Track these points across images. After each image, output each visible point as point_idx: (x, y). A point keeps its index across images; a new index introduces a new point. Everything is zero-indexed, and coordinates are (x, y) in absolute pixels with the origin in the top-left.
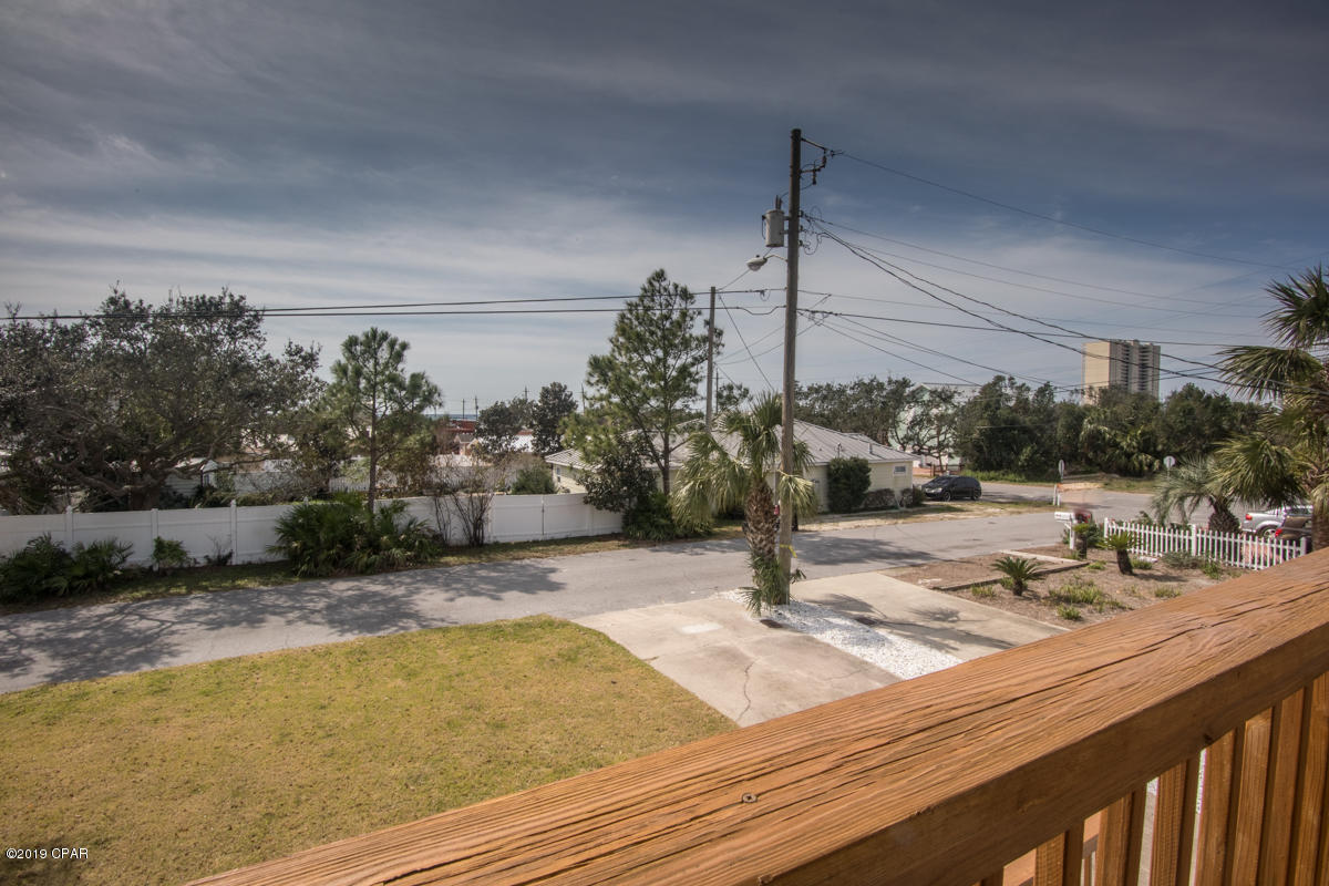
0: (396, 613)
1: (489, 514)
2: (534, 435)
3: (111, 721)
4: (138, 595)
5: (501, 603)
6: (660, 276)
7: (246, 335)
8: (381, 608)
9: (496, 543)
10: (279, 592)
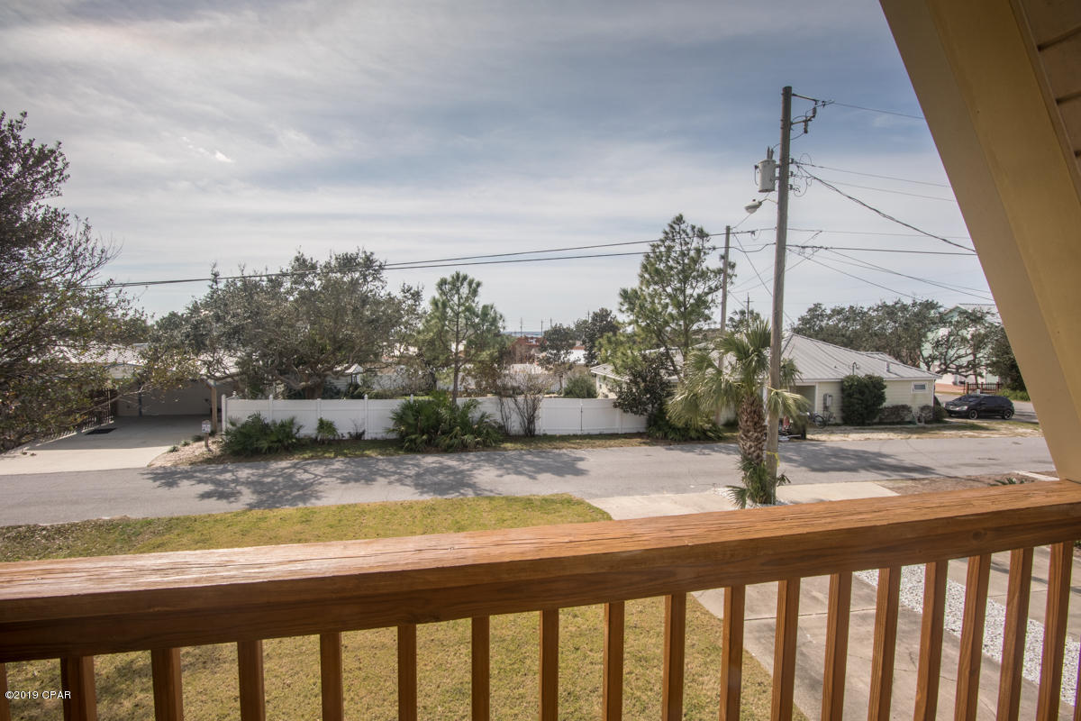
0: (460, 482)
1: (540, 412)
2: (585, 350)
3: (275, 537)
4: (306, 456)
5: (536, 482)
6: (679, 220)
7: (374, 279)
8: (451, 478)
9: (545, 435)
10: (389, 461)
